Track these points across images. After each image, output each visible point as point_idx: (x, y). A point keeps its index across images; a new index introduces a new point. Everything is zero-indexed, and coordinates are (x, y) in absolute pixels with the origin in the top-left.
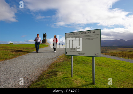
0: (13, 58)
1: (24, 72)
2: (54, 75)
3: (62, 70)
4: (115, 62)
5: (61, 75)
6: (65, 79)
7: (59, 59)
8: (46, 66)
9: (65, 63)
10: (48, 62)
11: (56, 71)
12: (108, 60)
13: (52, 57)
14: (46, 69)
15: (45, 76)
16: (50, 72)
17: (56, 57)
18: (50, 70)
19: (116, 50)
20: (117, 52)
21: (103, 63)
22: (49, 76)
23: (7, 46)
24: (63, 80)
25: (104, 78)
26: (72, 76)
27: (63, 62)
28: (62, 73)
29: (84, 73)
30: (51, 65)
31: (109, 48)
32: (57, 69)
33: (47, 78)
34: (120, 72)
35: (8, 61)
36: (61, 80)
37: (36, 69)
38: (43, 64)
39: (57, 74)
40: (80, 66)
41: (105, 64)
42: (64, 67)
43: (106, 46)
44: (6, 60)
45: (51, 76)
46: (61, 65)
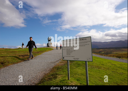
0: (20, 62)
1: (29, 75)
2: (54, 78)
3: (62, 73)
4: (116, 64)
5: (60, 78)
6: (62, 82)
7: (61, 62)
8: (48, 69)
9: (66, 67)
10: (51, 66)
11: (56, 74)
12: (109, 63)
13: (55, 61)
14: (48, 72)
15: (46, 79)
16: (51, 75)
17: (58, 61)
18: (52, 73)
19: (121, 51)
20: (122, 53)
21: (103, 66)
22: (50, 79)
23: (15, 50)
24: (60, 83)
25: (100, 80)
26: (69, 79)
27: (64, 65)
28: (62, 76)
29: (81, 76)
30: (53, 68)
31: (114, 50)
32: (58, 73)
33: (48, 80)
34: (118, 75)
35: (16, 65)
36: (59, 82)
37: (39, 72)
38: (46, 67)
39: (56, 77)
40: (80, 69)
41: (105, 67)
42: (64, 70)
43: (111, 47)
44: (14, 64)
45: (52, 79)
46: (62, 68)
